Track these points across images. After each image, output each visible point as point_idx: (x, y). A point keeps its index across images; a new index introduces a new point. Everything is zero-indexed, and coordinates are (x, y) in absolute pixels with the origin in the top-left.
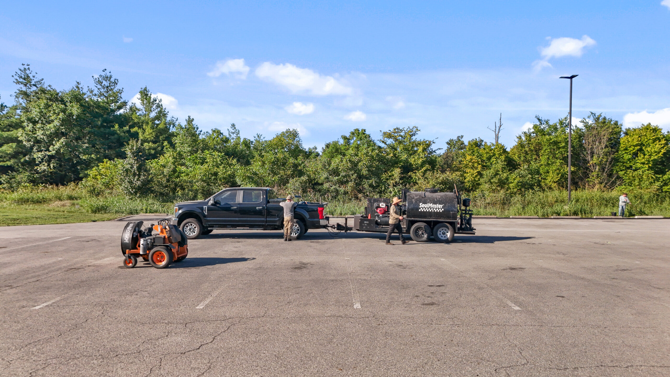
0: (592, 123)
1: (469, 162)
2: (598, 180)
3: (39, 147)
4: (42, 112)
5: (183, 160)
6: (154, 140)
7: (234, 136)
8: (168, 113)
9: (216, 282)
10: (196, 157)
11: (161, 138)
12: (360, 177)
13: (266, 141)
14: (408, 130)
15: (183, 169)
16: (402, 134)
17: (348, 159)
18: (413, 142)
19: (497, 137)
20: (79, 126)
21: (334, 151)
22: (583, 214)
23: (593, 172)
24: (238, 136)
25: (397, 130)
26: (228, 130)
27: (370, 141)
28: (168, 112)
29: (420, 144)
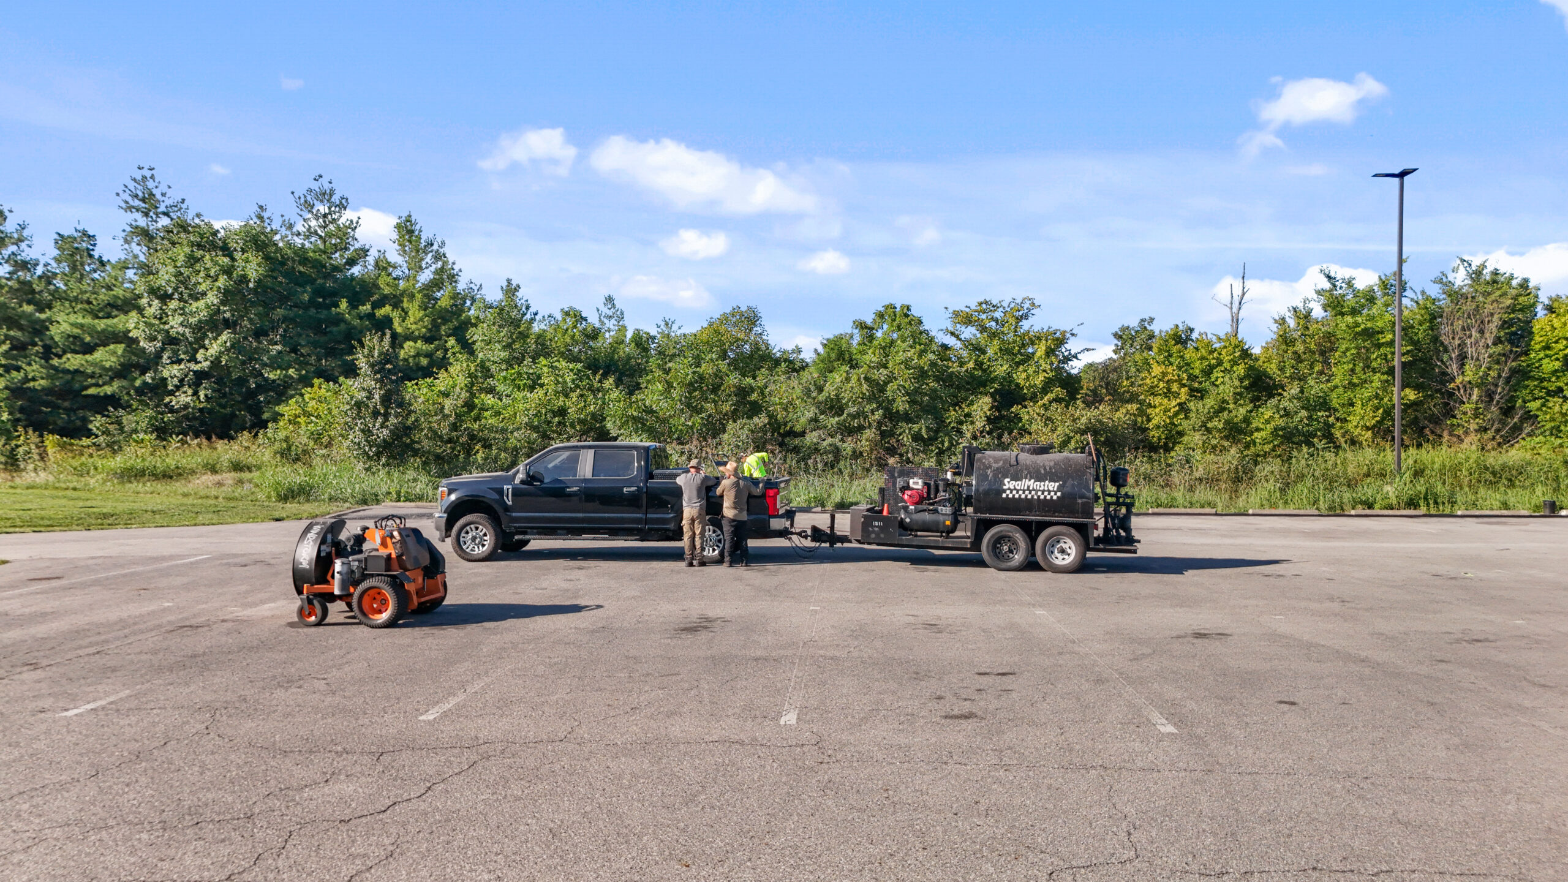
0: (1462, 284)
1: (1160, 380)
2: (1477, 424)
3: (175, 353)
4: (182, 274)
5: (490, 381)
6: (428, 335)
7: (611, 324)
8: (460, 274)
9: (489, 659)
10: (519, 373)
11: (443, 329)
12: (892, 416)
13: (684, 335)
14: (1012, 305)
15: (489, 402)
16: (998, 315)
17: (863, 376)
18: (1024, 334)
19: (1236, 321)
20: (261, 306)
21: (833, 355)
22: (1432, 506)
23: (1464, 403)
24: (621, 323)
25: (986, 306)
26: (598, 310)
27: (921, 333)
28: (460, 271)
29: (1039, 339)
